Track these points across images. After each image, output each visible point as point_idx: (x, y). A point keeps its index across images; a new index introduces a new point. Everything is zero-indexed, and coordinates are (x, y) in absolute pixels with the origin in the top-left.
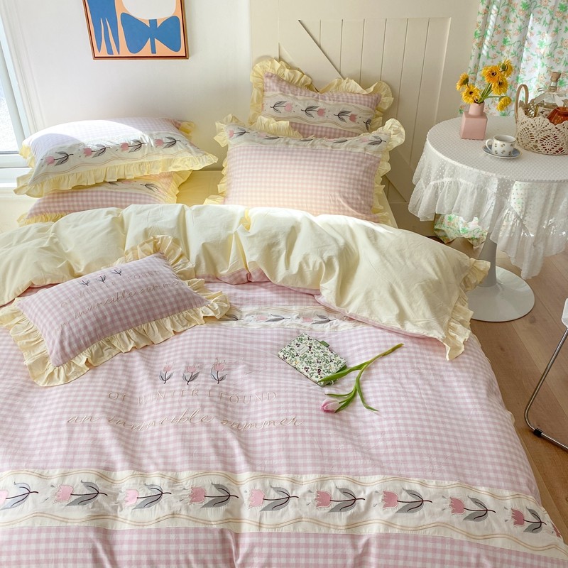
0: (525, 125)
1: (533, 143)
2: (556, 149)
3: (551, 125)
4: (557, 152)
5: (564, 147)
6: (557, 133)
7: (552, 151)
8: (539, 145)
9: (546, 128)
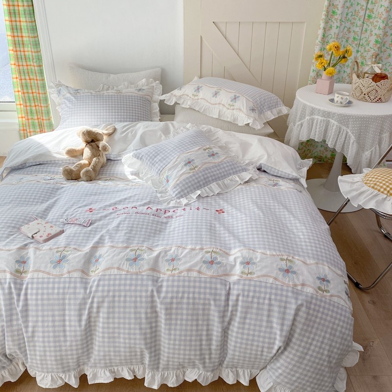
0: (357, 84)
1: (362, 95)
2: (377, 99)
3: (374, 83)
4: (378, 100)
5: (382, 97)
6: (377, 88)
7: (375, 100)
8: (366, 96)
9: (370, 85)
